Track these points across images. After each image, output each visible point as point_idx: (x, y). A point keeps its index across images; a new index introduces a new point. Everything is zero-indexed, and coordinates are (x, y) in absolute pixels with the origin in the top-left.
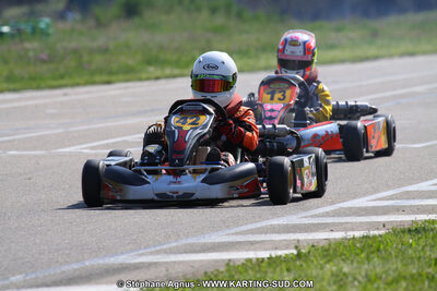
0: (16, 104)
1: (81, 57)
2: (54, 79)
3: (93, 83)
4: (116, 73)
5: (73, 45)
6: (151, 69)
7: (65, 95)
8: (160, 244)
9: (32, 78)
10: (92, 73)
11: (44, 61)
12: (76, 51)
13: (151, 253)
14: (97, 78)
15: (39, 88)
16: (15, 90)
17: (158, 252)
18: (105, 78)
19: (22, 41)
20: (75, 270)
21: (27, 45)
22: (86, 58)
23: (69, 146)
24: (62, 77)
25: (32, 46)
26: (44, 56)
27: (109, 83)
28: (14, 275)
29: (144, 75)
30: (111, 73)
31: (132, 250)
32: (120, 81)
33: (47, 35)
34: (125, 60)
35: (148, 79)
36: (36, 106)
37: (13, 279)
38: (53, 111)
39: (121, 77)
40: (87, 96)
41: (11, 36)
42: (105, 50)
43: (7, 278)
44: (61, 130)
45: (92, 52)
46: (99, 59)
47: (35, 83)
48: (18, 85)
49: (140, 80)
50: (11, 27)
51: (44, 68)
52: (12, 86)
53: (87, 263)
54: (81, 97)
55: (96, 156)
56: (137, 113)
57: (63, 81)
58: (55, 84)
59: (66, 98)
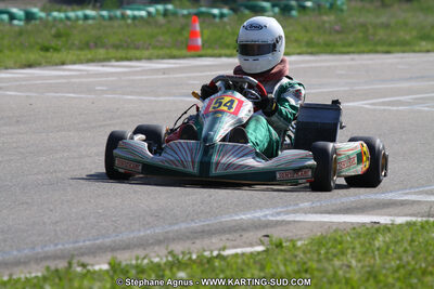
0: (313, 65)
1: (367, 30)
2: (344, 46)
3: (376, 52)
4: (395, 45)
5: (362, 20)
6: (424, 43)
7: (352, 60)
8: (423, 186)
9: (327, 45)
10: (376, 44)
11: (338, 32)
12: (363, 25)
13: (415, 193)
14: (379, 48)
15: (332, 53)
16: (311, 54)
17: (421, 193)
18: (385, 48)
19: (320, 14)
20: (352, 202)
21: (325, 18)
22: (371, 31)
23: (353, 101)
24: (351, 45)
25: (329, 18)
26: (337, 28)
27: (388, 52)
28: (303, 202)
29: (417, 48)
30: (390, 44)
31: (399, 190)
32: (398, 52)
33: (342, 10)
34: (403, 35)
35: (420, 51)
36: (329, 67)
37: (301, 205)
38: (343, 72)
39: (398, 48)
40: (370, 62)
41: (312, 9)
42: (386, 26)
43: (297, 204)
44: (346, 88)
45: (375, 26)
46: (382, 33)
47: (329, 48)
48: (314, 50)
49: (414, 51)
50: (314, 2)
51: (338, 37)
52: (310, 50)
53: (362, 197)
54: (365, 62)
55: (375, 110)
56: (411, 79)
57: (352, 49)
58: (344, 49)
59: (353, 63)
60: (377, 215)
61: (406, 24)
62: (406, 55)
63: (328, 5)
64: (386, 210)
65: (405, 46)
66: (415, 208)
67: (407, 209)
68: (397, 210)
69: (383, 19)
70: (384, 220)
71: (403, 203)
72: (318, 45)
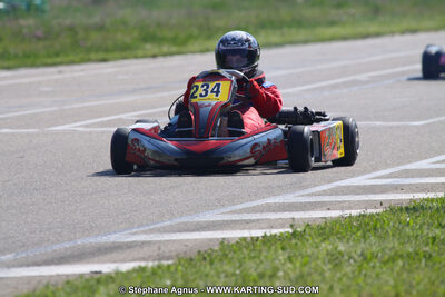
1: (76, 34)
2: (49, 56)
3: (89, 60)
4: (113, 50)
5: (68, 22)
6: (148, 46)
7: (60, 72)
8: (154, 222)
9: (27, 56)
10: (89, 50)
11: (39, 39)
12: (72, 29)
13: (145, 232)
14: (93, 56)
15: (33, 65)
16: (9, 68)
17: (152, 231)
18: (101, 55)
19: (16, 18)
20: (66, 249)
21: (23, 22)
22: (81, 35)
24: (57, 55)
25: (28, 23)
26: (40, 33)
27: (105, 60)
28: (4, 254)
29: (141, 53)
30: (107, 50)
31: (126, 229)
32: (117, 59)
33: (43, 12)
34: (122, 37)
35: (144, 56)
36: (30, 84)
37: (3, 258)
38: (46, 89)
39: (117, 54)
40: (81, 74)
41: (6, 12)
42: (101, 28)
44: (54, 108)
45: (87, 29)
46: (95, 37)
47: (30, 60)
48: (11, 63)
49: (136, 57)
50: (6, 3)
51: (41, 44)
52: (5, 64)
53: (79, 242)
54: (76, 74)
55: (90, 133)
56: (133, 91)
57: (58, 60)
58: (50, 61)
59: (61, 76)
60: (99, 262)
61: (125, 23)
62: (126, 62)
63: (24, 7)
64: (109, 256)
65: (125, 51)
66: (146, 251)
67: (135, 253)
68: (122, 255)
69: (96, 19)
70: (106, 268)
71: (130, 246)
72: (16, 56)
